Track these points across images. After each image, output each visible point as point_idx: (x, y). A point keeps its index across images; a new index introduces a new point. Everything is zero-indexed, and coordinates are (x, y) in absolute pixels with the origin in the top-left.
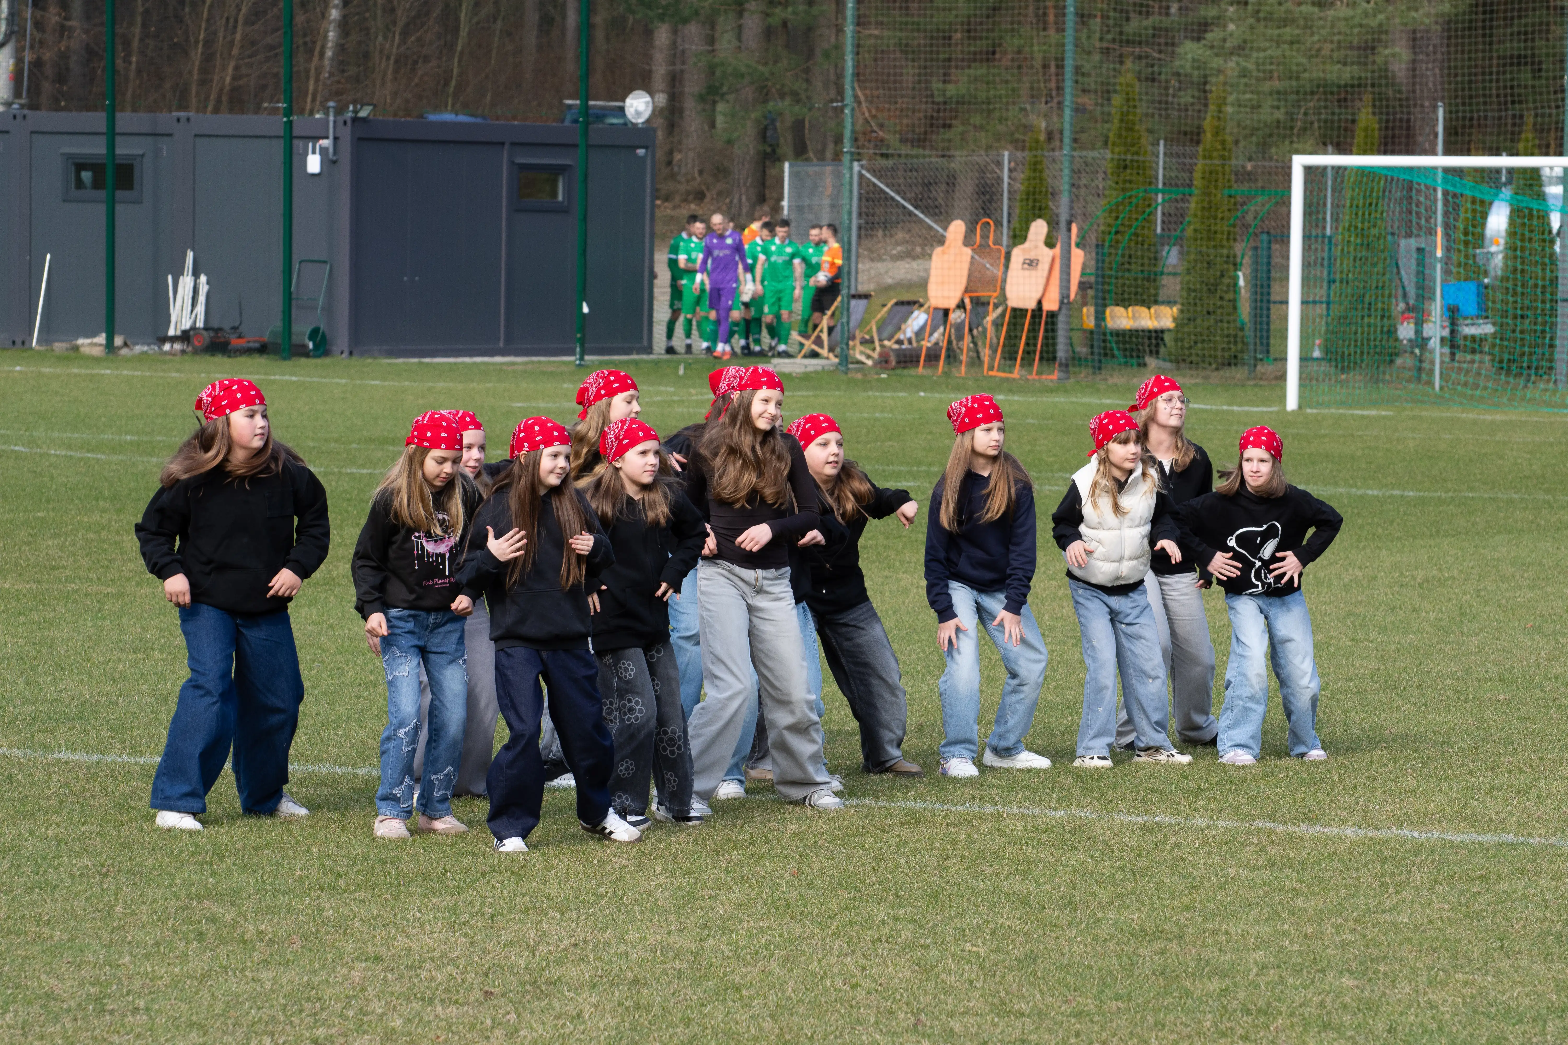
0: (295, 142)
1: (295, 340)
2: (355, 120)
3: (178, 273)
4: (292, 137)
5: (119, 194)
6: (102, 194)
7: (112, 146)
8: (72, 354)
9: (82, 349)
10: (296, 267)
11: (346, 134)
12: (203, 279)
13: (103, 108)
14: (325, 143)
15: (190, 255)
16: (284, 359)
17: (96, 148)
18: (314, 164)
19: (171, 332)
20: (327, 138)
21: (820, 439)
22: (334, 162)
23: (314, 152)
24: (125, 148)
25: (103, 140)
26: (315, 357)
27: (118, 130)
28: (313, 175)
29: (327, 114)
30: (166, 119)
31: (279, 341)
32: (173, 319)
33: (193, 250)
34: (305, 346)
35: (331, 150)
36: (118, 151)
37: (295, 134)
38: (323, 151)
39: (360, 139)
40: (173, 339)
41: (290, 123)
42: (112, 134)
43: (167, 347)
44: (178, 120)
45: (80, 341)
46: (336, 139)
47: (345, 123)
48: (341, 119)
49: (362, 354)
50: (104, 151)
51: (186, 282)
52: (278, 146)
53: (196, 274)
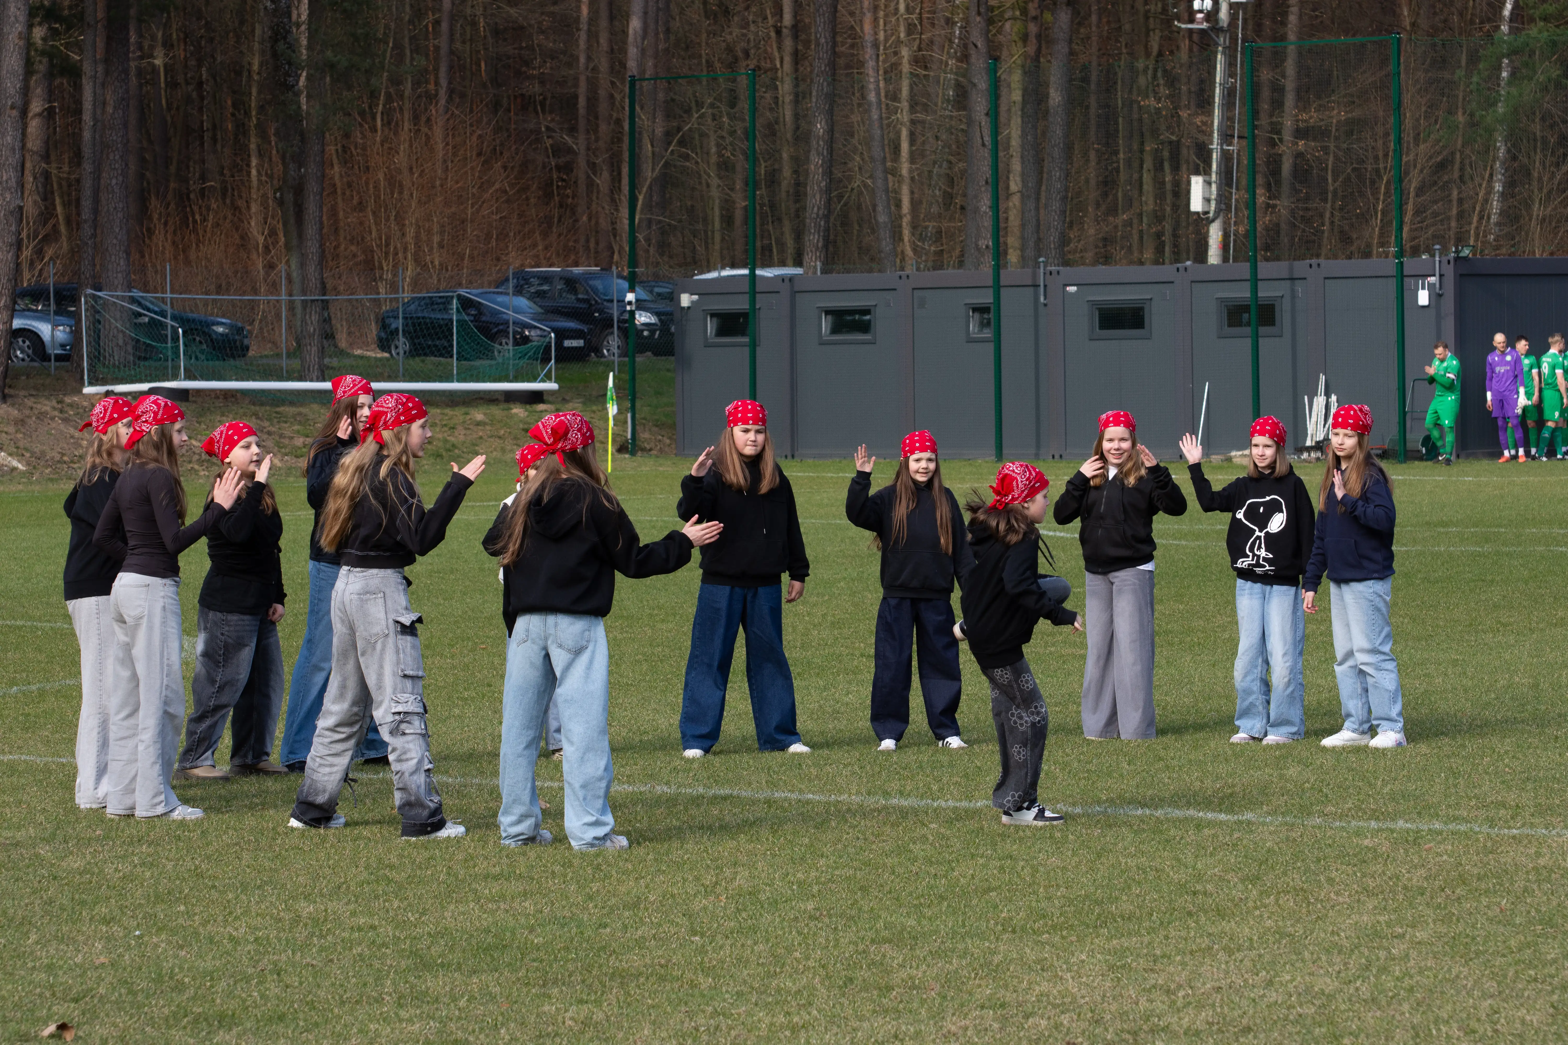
0: (1406, 279)
1: (1410, 446)
2: (1457, 259)
3: (1313, 394)
4: (1403, 276)
5: (1263, 330)
6: (1247, 330)
7: (1255, 290)
8: (1225, 464)
9: (1234, 460)
10: (1409, 385)
11: (1449, 271)
12: (1334, 398)
13: (1247, 260)
14: (1432, 279)
15: (1322, 378)
16: (1401, 462)
17: (1242, 293)
18: (1423, 298)
19: (1309, 443)
20: (1434, 275)
21: (242, 443)
22: (1440, 295)
23: (1423, 288)
24: (1265, 292)
25: (1247, 285)
26: (1427, 460)
27: (1259, 277)
28: (1423, 307)
29: (1433, 256)
30: (1301, 267)
31: (1397, 448)
32: (1309, 432)
33: (1325, 374)
34: (1419, 451)
35: (1438, 286)
36: (1260, 295)
37: (1405, 273)
38: (1431, 287)
39: (1461, 275)
40: (1309, 449)
41: (1402, 263)
42: (1255, 281)
43: (1305, 455)
44: (1311, 266)
45: (1233, 453)
46: (1441, 276)
47: (1449, 262)
48: (1445, 260)
49: (1468, 457)
50: (1248, 295)
51: (1320, 401)
52: (1392, 284)
53: (1328, 395)
